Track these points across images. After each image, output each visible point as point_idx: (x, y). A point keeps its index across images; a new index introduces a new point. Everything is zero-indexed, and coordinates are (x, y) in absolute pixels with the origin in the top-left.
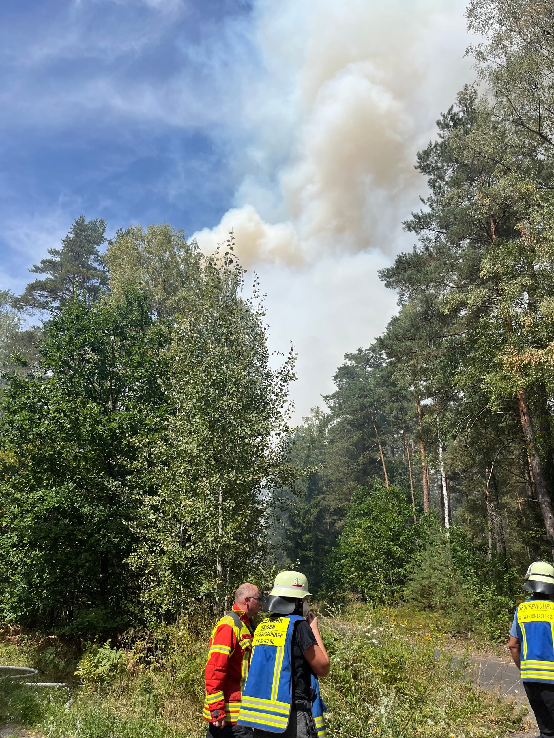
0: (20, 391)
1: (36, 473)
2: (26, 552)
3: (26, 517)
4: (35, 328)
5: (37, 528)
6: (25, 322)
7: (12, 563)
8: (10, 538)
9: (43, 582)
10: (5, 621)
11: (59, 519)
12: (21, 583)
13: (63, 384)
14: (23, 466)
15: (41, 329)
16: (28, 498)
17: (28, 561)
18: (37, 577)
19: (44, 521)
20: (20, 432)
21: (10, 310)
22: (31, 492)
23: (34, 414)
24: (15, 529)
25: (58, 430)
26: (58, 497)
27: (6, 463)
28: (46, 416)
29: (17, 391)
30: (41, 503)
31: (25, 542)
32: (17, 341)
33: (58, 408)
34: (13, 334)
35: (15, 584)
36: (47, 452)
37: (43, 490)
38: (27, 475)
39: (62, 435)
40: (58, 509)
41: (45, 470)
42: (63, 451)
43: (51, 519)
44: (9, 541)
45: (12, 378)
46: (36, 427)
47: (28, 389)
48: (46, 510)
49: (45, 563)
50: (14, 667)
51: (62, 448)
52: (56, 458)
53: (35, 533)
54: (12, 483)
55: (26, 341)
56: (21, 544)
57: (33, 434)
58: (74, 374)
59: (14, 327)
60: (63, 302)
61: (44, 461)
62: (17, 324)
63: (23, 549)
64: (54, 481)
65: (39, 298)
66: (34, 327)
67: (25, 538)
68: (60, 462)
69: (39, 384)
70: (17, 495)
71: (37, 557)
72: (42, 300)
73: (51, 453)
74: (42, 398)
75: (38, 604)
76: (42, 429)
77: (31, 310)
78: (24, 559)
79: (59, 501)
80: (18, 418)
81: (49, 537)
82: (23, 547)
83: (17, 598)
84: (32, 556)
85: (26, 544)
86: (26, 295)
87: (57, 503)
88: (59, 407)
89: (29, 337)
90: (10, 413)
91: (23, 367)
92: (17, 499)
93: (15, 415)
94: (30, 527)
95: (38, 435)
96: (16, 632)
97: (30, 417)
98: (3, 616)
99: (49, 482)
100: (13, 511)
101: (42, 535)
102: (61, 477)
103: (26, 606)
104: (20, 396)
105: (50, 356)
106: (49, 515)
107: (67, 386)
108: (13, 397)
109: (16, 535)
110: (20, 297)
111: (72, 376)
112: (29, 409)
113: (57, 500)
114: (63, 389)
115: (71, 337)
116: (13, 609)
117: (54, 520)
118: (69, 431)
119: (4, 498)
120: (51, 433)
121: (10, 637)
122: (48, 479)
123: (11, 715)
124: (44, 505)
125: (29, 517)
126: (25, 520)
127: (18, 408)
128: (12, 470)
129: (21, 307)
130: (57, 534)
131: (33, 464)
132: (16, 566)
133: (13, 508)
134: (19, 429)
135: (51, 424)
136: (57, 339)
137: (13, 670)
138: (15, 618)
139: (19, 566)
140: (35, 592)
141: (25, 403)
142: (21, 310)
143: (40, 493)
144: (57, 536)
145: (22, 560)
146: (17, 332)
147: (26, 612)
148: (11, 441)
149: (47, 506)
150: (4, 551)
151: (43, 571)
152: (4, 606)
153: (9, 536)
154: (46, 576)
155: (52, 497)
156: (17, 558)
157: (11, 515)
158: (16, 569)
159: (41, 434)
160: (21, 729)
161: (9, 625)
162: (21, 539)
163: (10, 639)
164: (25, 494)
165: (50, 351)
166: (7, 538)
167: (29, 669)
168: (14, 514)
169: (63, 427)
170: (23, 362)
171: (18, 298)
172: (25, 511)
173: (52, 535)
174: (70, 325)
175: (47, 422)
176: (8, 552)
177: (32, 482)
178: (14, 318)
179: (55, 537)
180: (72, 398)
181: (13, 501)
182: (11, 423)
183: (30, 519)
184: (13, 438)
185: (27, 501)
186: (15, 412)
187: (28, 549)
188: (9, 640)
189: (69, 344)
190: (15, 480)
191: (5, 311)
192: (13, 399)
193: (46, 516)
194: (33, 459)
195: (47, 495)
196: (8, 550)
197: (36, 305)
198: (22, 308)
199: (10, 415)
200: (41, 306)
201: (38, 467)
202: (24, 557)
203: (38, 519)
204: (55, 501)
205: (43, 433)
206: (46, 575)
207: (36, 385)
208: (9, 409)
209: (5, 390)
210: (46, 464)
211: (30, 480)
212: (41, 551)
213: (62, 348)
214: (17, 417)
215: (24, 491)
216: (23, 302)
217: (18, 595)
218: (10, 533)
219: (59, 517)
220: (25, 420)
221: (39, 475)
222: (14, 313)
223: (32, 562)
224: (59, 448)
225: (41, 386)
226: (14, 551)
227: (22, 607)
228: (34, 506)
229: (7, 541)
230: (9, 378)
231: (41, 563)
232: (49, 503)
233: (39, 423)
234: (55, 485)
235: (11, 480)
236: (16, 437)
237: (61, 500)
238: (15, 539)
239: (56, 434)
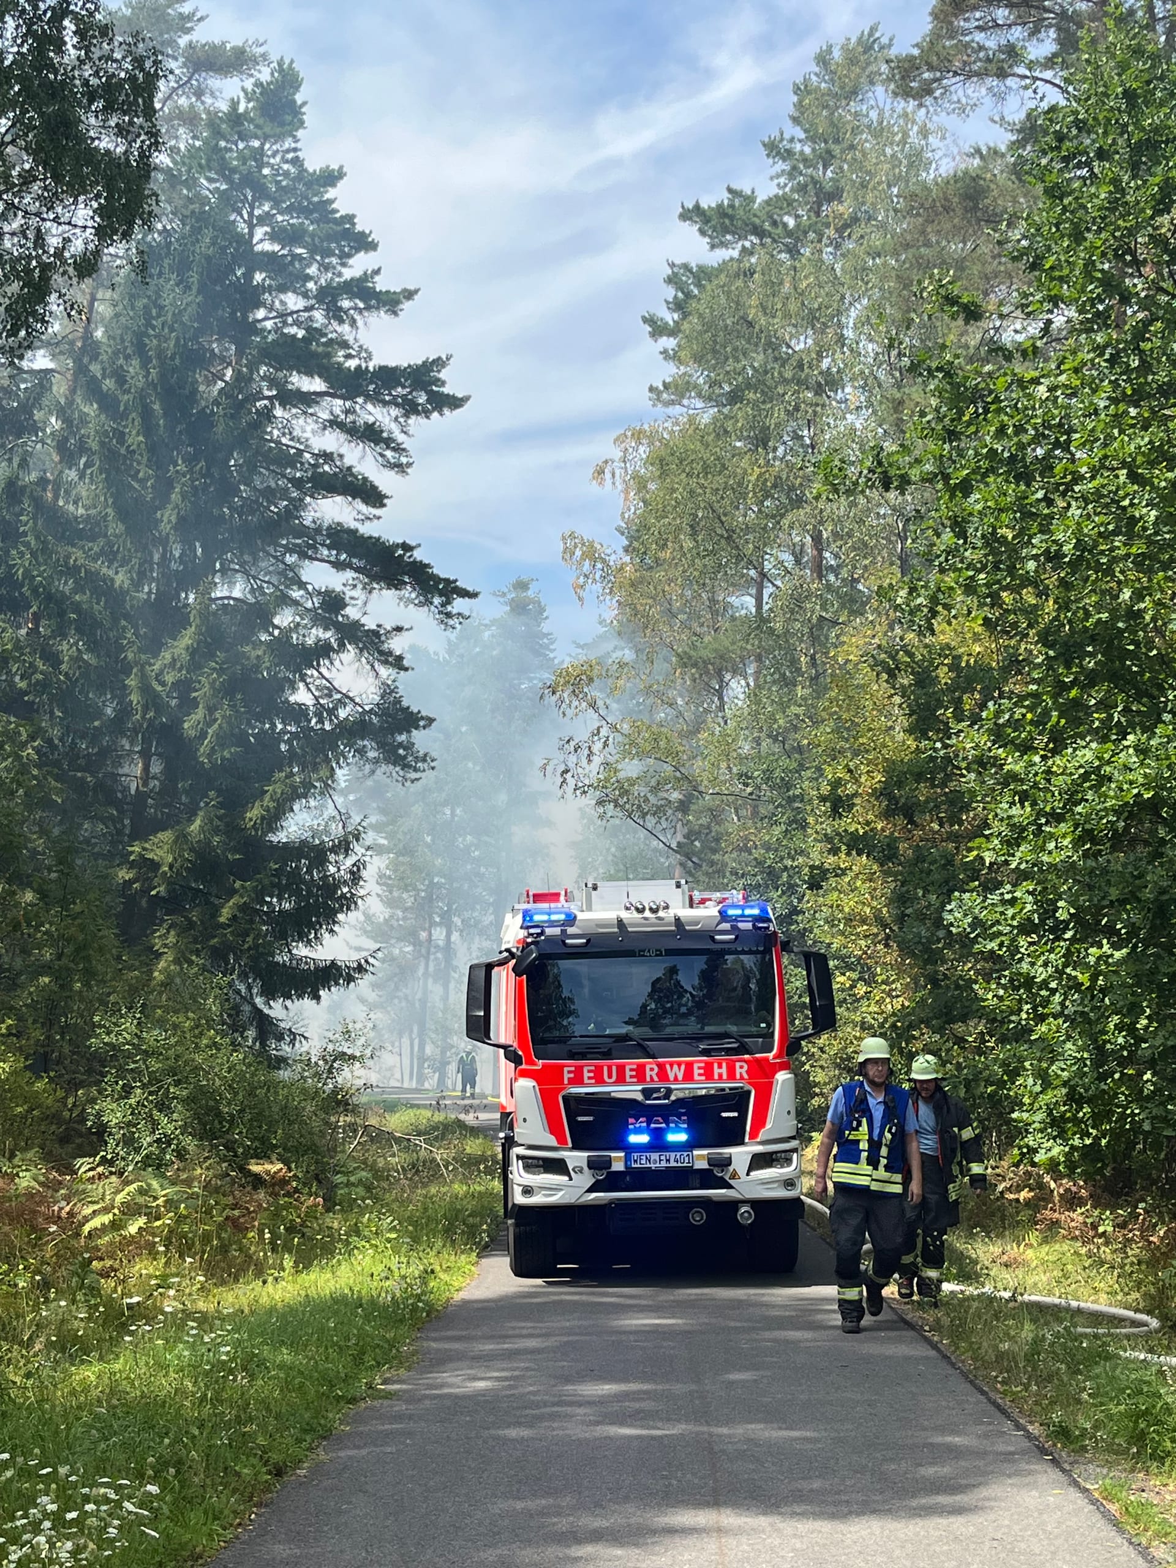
0: (972, 409)
1: (1062, 687)
2: (1068, 949)
3: (1051, 836)
4: (982, 157)
5: (1092, 871)
6: (943, 138)
7: (1029, 982)
8: (1013, 902)
9: (1137, 1044)
10: (1034, 1164)
11: (1163, 842)
12: (1069, 1045)
13: (1112, 367)
14: (1014, 664)
15: (1003, 155)
16: (1049, 772)
17: (1084, 978)
18: (1119, 1028)
19: (1114, 849)
20: (994, 552)
21: (888, 107)
22: (1055, 752)
23: (1028, 485)
24: (1022, 876)
25: (1115, 533)
26: (1149, 766)
27: (960, 657)
28: (1069, 487)
29: (961, 413)
30: (1096, 788)
31: (1062, 915)
32: (929, 221)
33: (1106, 457)
34: (913, 196)
35: (1050, 1051)
36: (1088, 615)
37: (1094, 745)
38: (1035, 695)
39: (1134, 550)
40: (1154, 806)
41: (1091, 680)
42: (1142, 606)
43: (1134, 841)
44: (1010, 912)
45: (939, 369)
46: (1041, 532)
47: (997, 400)
48: (1117, 812)
49: (1138, 984)
50: (1083, 1305)
51: (1138, 596)
52: (1121, 631)
53: (1091, 888)
54: (990, 725)
55: (959, 212)
56: (1050, 922)
57: (1035, 557)
58: (1147, 323)
59: (910, 165)
60: (1067, 30)
61: (1082, 646)
62: (919, 154)
63: (1058, 938)
64: (1126, 710)
65: (979, 37)
66: (978, 151)
67: (1061, 904)
68: (1137, 644)
69: (1028, 376)
70: (1014, 764)
71: (1106, 963)
72: (991, 42)
73: (1104, 616)
74: (1046, 425)
75: (1133, 1115)
76: (1060, 536)
77: (960, 93)
78: (1068, 970)
79: (1155, 779)
80: (979, 507)
81: (1139, 900)
82: (1058, 930)
83: (1064, 1091)
84: (1092, 960)
85: (1066, 923)
86: (935, 37)
87: (1147, 786)
88: (1110, 451)
89: (967, 197)
90: (952, 491)
91: (967, 322)
92: (1013, 777)
93: (966, 495)
94: (1070, 868)
95: (1053, 557)
96: (1071, 1201)
97: (1019, 499)
98: (1027, 1146)
99: (1111, 717)
100: (1010, 817)
101: (1114, 893)
102: (1152, 697)
103: (1097, 1119)
104: (973, 429)
105: (1052, 268)
106: (1127, 828)
107: (1128, 370)
108: (951, 435)
109: (1029, 892)
110: (916, 52)
111: (1140, 333)
112: (1008, 473)
113: (1145, 776)
114: (1115, 384)
115: (1116, 181)
116: (1057, 1125)
117: (1146, 843)
118: (1156, 533)
119: (973, 776)
120: (1095, 546)
121: (1056, 1215)
122: (1105, 705)
123: (1096, 1427)
124: (1106, 796)
125: (1064, 836)
126: (1051, 846)
127: (973, 472)
128: (981, 681)
129: (927, 90)
130: (1163, 891)
131: (1048, 658)
132: (1044, 993)
133: (1005, 806)
134: (987, 544)
135: (1089, 516)
136: (1066, 202)
137: (1079, 1311)
138: (1066, 1155)
139: (1053, 992)
140: (1117, 1076)
141: (993, 452)
142: (928, 101)
143: (1087, 753)
144: (1166, 897)
145: (1060, 973)
146: (925, 188)
147: (1097, 1139)
148: (970, 588)
149: (1116, 797)
150: (1001, 945)
151: (1134, 1010)
152: (1025, 1115)
153: (1008, 897)
154: (1146, 1028)
155: (1127, 768)
156: (1046, 964)
157: (1006, 831)
158: (1046, 1002)
159: (1059, 555)
160: (1132, 1471)
161: (1047, 1178)
162: (1048, 909)
163: (1058, 1222)
164: (1037, 759)
165: (1049, 249)
166: (1004, 902)
167: (1131, 1314)
168: (1013, 826)
169: (1133, 520)
170: (965, 308)
171: (911, 59)
172: (1046, 815)
173: (1148, 894)
174: (1105, 133)
175: (1075, 512)
176: (1014, 949)
177: (1054, 719)
178: (906, 135)
179: (1156, 900)
180: (1151, 409)
181: (1006, 784)
182: (959, 526)
183: (1066, 842)
184: (972, 578)
185: (1049, 781)
186: (965, 488)
187: (1073, 940)
188: (1055, 1224)
189: (1112, 210)
190: (998, 713)
191: (874, 115)
192: (951, 442)
193: (1115, 831)
194: (1045, 639)
195: (1109, 762)
196: (1013, 940)
197: (975, 67)
198: (929, 92)
199: (952, 497)
200: (992, 67)
201: (1068, 667)
202: (1066, 965)
203: (1094, 841)
204: (1141, 780)
205: (1067, 548)
206: (1144, 1022)
207: (1022, 384)
208: (946, 478)
209: (923, 414)
210: (1091, 655)
211: (1046, 713)
212: (1116, 946)
213: (1088, 230)
214: (975, 501)
215: (1035, 750)
216: (931, 68)
217: (1065, 1084)
218: (1008, 887)
219: (1162, 833)
220: (1001, 510)
221: (1073, 693)
222: (905, 115)
223: (1094, 978)
224: (1126, 594)
225: (1036, 381)
226: (1031, 944)
227: (1081, 1121)
228: (1073, 797)
229: (1002, 913)
230: (929, 370)
231: (1124, 985)
232: (1122, 790)
233: (1051, 517)
234: (1132, 725)
235: (984, 714)
236: (979, 571)
237: (1159, 776)
238: (1029, 907)
239: (1112, 550)
